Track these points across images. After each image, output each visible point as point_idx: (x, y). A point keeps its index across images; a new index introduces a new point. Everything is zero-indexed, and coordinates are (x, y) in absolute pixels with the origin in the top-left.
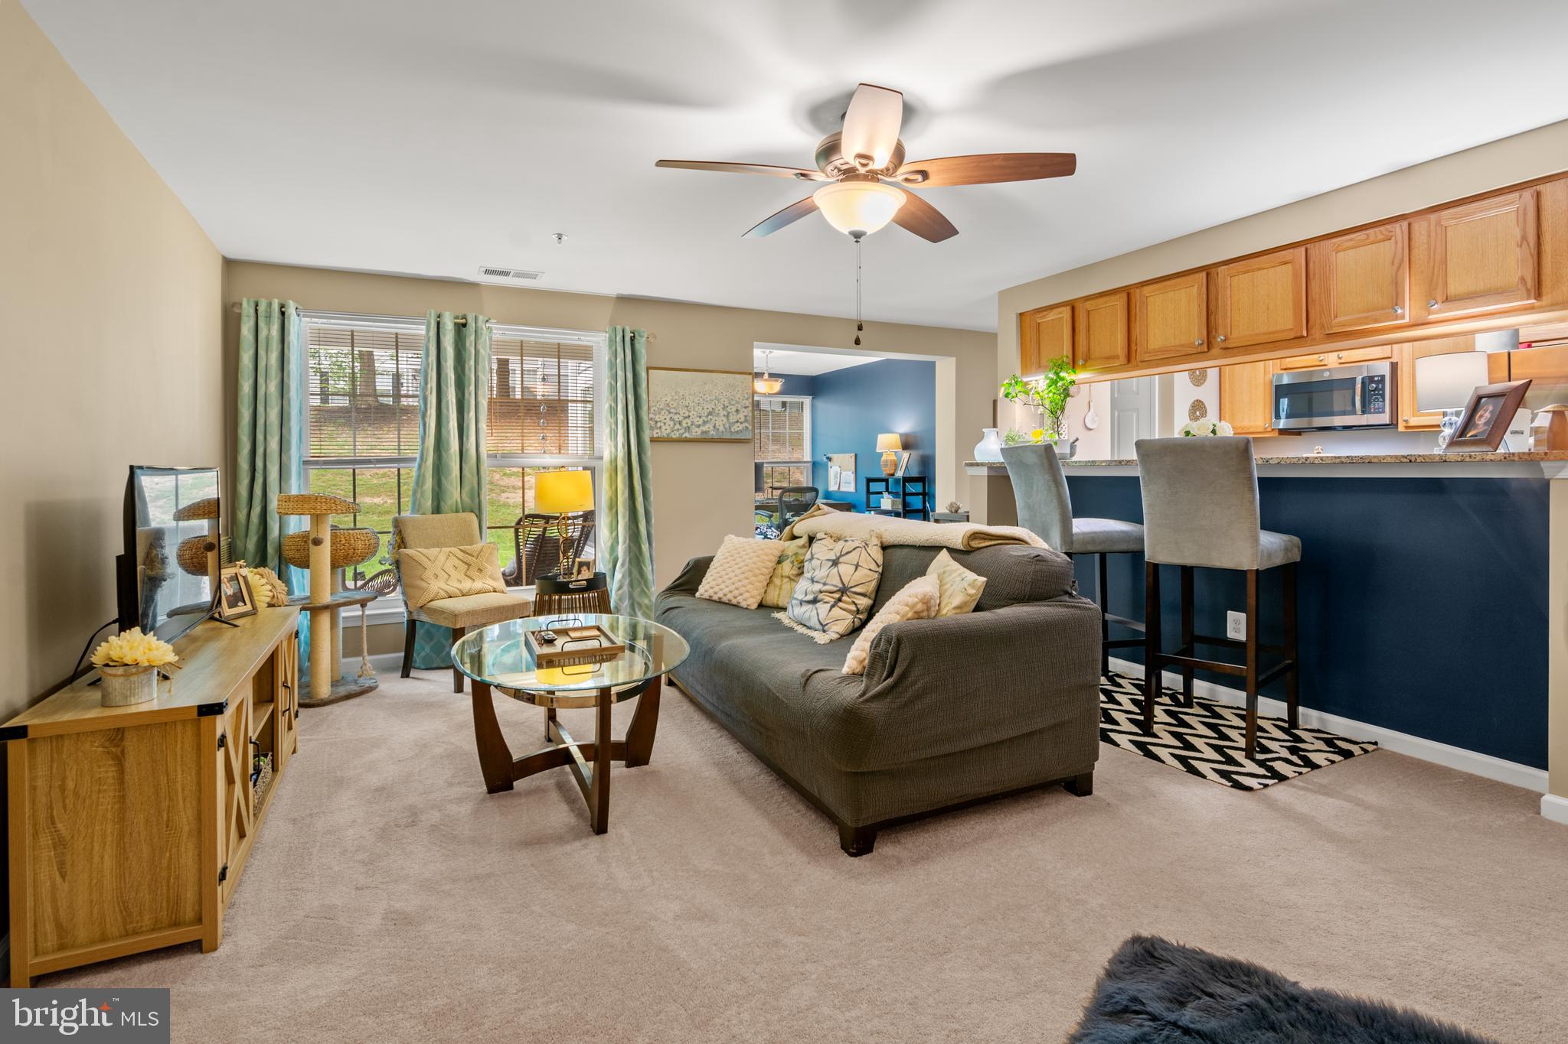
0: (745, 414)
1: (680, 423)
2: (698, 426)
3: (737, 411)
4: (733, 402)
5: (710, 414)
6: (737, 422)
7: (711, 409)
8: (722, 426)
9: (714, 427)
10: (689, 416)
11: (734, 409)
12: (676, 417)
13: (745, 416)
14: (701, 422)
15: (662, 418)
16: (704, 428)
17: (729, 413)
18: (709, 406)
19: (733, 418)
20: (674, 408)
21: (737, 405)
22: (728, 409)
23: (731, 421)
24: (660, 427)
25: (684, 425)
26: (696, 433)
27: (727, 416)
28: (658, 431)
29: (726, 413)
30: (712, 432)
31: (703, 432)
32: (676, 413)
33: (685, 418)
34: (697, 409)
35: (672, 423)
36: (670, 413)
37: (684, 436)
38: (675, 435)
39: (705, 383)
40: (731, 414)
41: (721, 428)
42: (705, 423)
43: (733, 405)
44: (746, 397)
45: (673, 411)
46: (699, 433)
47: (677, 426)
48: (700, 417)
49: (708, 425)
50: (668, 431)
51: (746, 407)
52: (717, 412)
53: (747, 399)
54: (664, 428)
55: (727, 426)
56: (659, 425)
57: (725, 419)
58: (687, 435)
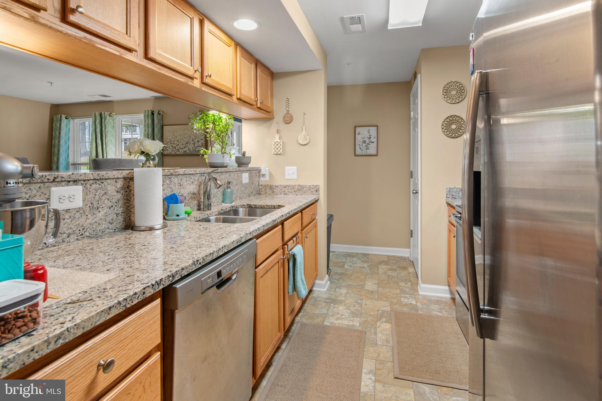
0: (201, 142)
1: (175, 148)
2: (182, 149)
3: (198, 141)
4: (197, 137)
5: (187, 143)
6: (198, 146)
7: (187, 141)
8: (192, 148)
9: (189, 149)
10: (178, 145)
11: (197, 140)
12: (173, 145)
13: (202, 144)
14: (183, 147)
15: (168, 146)
16: (185, 150)
17: (194, 142)
18: (186, 140)
19: (196, 145)
20: (173, 141)
21: (198, 139)
22: (194, 141)
23: (196, 146)
24: (168, 150)
25: (177, 149)
26: (181, 152)
27: (194, 144)
28: (167, 151)
29: (193, 143)
30: (188, 151)
31: (184, 151)
32: (173, 144)
33: (177, 145)
34: (181, 141)
35: (172, 148)
36: (171, 143)
37: (176, 153)
38: (173, 153)
39: (185, 130)
40: (195, 143)
41: (192, 149)
42: (185, 147)
43: (196, 139)
44: (202, 135)
45: (172, 143)
46: (183, 152)
47: (174, 149)
48: (183, 145)
49: (186, 148)
50: (171, 151)
51: (202, 139)
52: (190, 142)
53: (202, 136)
54: (169, 150)
55: (194, 148)
56: (167, 149)
57: (193, 145)
58: (178, 153)
